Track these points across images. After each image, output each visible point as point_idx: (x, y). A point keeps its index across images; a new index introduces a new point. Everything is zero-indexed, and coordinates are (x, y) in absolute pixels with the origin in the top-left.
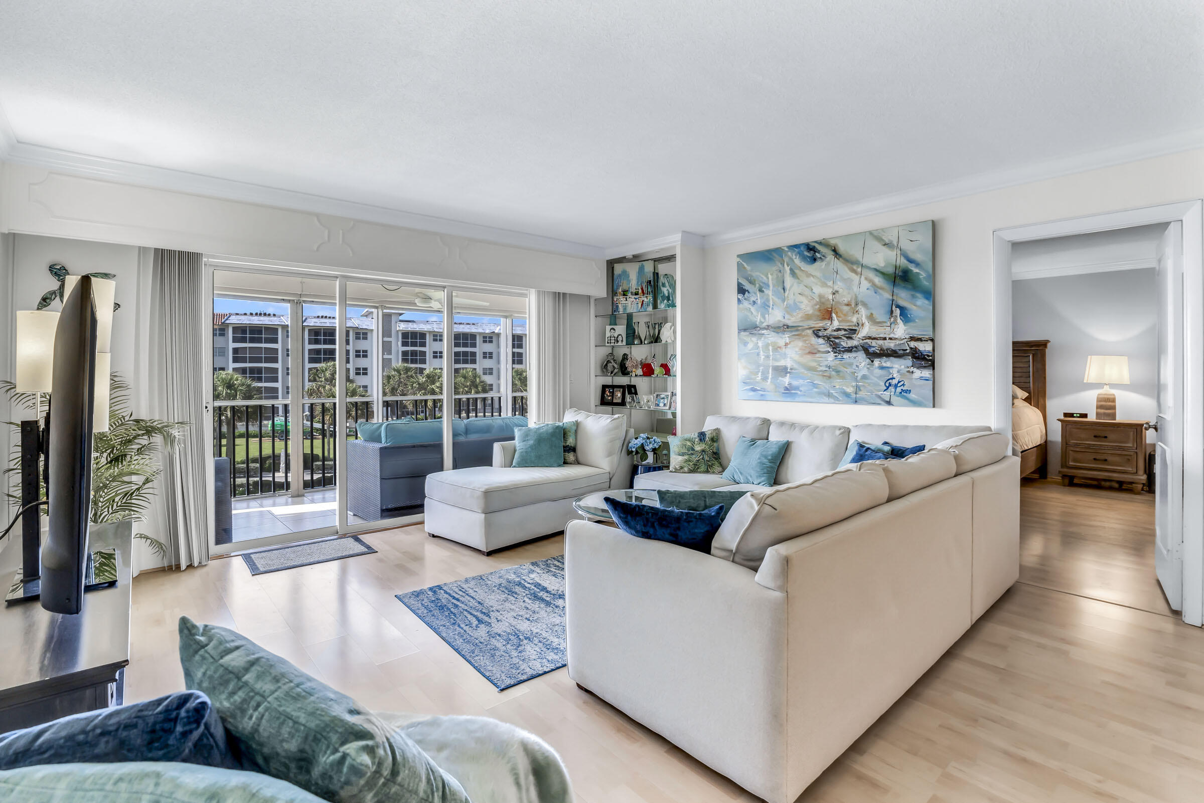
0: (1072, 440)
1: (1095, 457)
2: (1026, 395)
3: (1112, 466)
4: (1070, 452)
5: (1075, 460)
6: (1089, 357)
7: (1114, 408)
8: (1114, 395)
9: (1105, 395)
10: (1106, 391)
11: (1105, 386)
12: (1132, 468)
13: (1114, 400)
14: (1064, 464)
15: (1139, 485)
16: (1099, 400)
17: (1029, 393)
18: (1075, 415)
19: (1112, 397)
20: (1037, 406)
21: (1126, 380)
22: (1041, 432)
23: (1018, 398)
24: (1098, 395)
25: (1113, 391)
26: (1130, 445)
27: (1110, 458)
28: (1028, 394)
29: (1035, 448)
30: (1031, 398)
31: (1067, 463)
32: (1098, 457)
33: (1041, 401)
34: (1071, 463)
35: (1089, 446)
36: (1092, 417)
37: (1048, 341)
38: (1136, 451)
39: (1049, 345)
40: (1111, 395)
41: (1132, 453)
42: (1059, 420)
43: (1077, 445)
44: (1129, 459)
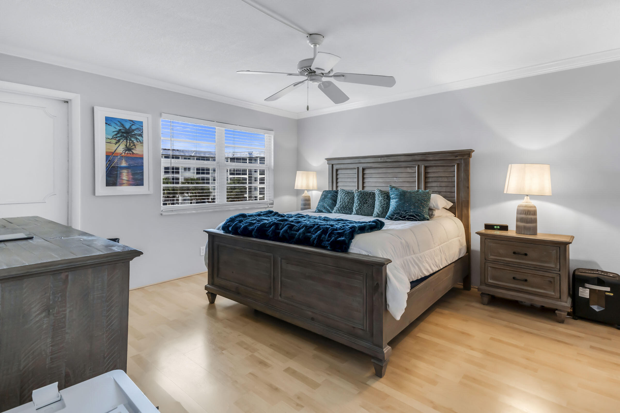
0: (491, 255)
1: (514, 276)
2: (451, 204)
3: (532, 287)
4: (489, 268)
5: (494, 278)
6: (510, 165)
7: (535, 221)
8: (535, 207)
9: (525, 206)
10: (526, 202)
11: (526, 197)
12: (554, 291)
13: (534, 213)
14: (484, 282)
15: (563, 313)
16: (519, 212)
17: (453, 202)
18: (495, 227)
19: (532, 209)
20: (460, 218)
21: (548, 191)
22: (461, 245)
23: (438, 209)
24: (519, 206)
25: (534, 203)
26: (553, 266)
27: (530, 279)
28: (452, 204)
29: (454, 264)
30: (455, 208)
31: (486, 281)
32: (518, 276)
33: (465, 211)
34: (490, 281)
35: (507, 264)
36: (512, 232)
37: (471, 151)
38: (559, 272)
39: (473, 154)
40: (531, 207)
41: (554, 275)
42: (477, 233)
43: (494, 261)
44: (551, 282)
